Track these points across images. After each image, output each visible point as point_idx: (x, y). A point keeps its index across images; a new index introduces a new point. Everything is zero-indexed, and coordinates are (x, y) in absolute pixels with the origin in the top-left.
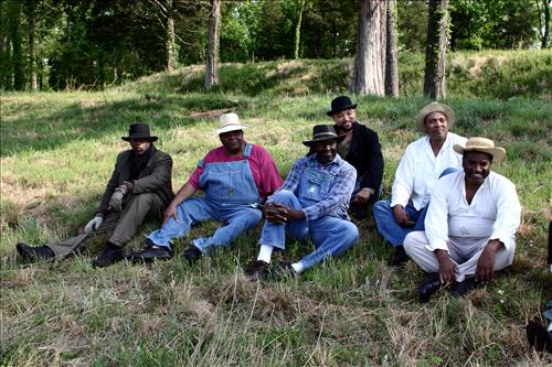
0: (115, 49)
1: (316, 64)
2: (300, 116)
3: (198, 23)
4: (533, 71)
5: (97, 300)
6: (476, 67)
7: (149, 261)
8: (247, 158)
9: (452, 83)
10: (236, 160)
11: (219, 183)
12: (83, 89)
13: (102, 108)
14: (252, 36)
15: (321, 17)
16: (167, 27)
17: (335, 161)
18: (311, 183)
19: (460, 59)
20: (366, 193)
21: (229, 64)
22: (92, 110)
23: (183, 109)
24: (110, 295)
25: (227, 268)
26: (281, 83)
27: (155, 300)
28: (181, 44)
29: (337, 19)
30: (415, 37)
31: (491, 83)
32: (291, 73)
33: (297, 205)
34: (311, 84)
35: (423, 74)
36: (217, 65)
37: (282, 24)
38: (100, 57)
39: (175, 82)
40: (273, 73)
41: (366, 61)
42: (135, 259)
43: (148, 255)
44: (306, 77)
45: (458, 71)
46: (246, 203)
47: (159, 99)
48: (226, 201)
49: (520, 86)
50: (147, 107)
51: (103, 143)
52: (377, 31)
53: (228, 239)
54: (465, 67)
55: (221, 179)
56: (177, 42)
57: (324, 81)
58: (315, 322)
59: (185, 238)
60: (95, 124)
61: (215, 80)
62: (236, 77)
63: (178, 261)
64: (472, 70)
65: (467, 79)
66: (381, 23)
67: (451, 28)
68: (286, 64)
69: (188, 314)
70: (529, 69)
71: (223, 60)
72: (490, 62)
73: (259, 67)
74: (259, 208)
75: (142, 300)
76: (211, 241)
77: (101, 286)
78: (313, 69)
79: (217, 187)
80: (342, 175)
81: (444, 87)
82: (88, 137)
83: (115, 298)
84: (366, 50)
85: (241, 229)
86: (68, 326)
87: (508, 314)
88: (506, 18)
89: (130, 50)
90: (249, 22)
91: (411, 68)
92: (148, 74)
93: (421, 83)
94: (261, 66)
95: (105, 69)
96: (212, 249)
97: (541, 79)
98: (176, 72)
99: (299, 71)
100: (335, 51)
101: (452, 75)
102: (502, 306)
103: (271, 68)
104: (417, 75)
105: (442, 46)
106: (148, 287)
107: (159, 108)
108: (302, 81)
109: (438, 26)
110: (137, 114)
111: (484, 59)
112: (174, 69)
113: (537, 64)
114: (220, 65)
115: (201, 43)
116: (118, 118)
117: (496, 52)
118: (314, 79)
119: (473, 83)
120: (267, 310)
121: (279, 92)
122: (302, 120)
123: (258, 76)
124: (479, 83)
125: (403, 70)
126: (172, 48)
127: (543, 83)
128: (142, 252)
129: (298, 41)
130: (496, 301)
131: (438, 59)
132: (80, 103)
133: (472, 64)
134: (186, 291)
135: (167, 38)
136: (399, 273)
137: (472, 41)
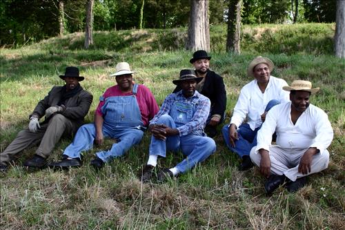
0: (24, 22)
1: (156, 32)
2: (155, 65)
3: (78, 5)
4: (294, 37)
5: (30, 200)
6: (258, 35)
7: (66, 169)
8: (135, 94)
9: (243, 44)
10: (126, 95)
11: (114, 111)
12: (6, 47)
13: (21, 59)
14: (111, 14)
15: (156, 3)
16: (59, 8)
17: (195, 95)
18: (179, 112)
19: (248, 29)
20: (217, 118)
21: (99, 32)
22: (13, 61)
23: (75, 60)
24: (39, 195)
25: (123, 173)
26: (134, 44)
27: (74, 199)
28: (68, 18)
29: (166, 4)
30: (215, 16)
31: (268, 44)
32: (140, 37)
33: (174, 125)
34: (153, 44)
35: (225, 39)
36: (92, 32)
37: (131, 7)
38: (14, 27)
39: (65, 43)
40: (128, 37)
41: (196, 29)
42: (56, 168)
43: (65, 164)
44: (150, 40)
45: (247, 37)
46: (133, 126)
47: (59, 54)
48: (119, 124)
49: (286, 46)
50: (52, 59)
51: (24, 84)
52: (203, 10)
53: (121, 152)
54: (251, 34)
55: (116, 108)
56: (65, 17)
57: (161, 43)
58: (195, 214)
59: (90, 151)
60: (16, 70)
61: (91, 42)
62: (105, 40)
63: (87, 168)
64: (256, 36)
65: (253, 42)
66: (205, 5)
67: (244, 9)
68: (137, 32)
69: (100, 210)
70: (291, 36)
71: (96, 29)
72: (267, 31)
73: (119, 34)
74: (142, 129)
75: (63, 199)
76: (109, 153)
77: (32, 189)
78: (154, 35)
79: (113, 114)
80: (200, 103)
81: (239, 47)
82: (13, 79)
83: (43, 198)
84: (196, 21)
85: (130, 145)
86: (10, 221)
87: (330, 205)
88: (269, 5)
89: (34, 22)
90: (110, 6)
91: (217, 35)
92: (46, 39)
93: (224, 44)
94: (120, 33)
95: (18, 35)
96: (111, 159)
97: (299, 42)
98: (66, 37)
99: (145, 36)
100: (165, 24)
101: (243, 40)
102: (325, 199)
103: (127, 34)
104: (221, 40)
105: (238, 21)
106: (67, 189)
107: (59, 60)
108: (147, 43)
109: (235, 8)
110: (44, 64)
111: (263, 29)
112: (64, 35)
113: (296, 33)
114: (94, 32)
115: (80, 18)
116: (32, 66)
117: (270, 25)
118: (155, 42)
119: (257, 44)
120: (158, 205)
121: (133, 50)
122: (157, 68)
123: (119, 39)
124: (261, 45)
125: (212, 36)
126: (63, 21)
127: (301, 45)
128: (60, 162)
129: (142, 18)
130: (320, 195)
131: (235, 29)
132: (5, 56)
133: (255, 33)
134: (96, 191)
135: (59, 15)
136: (247, 175)
137: (250, 19)
